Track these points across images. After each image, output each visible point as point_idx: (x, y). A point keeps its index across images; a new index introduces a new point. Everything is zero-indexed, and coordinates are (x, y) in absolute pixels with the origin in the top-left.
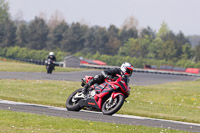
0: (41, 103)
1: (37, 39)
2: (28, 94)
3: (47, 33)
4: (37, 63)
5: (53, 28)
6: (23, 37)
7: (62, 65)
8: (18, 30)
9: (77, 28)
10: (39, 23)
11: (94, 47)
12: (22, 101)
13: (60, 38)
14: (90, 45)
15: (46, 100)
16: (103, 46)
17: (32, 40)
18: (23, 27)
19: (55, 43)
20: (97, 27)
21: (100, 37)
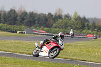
0: (14, 52)
1: (11, 20)
2: (7, 47)
3: (17, 16)
4: (12, 32)
5: (20, 14)
7: (24, 33)
9: (32, 14)
11: (40, 24)
12: (4, 51)
13: (23, 19)
14: (38, 23)
15: (17, 51)
16: (45, 23)
17: (9, 20)
18: (5, 14)
19: (21, 22)
20: (42, 14)
21: (43, 19)
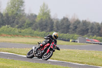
1: (64, 28)
3: (70, 25)
4: (64, 40)
5: (73, 22)
6: (57, 27)
7: (77, 42)
8: (55, 23)
9: (85, 23)
10: (65, 20)
11: (94, 33)
12: (56, 59)
13: (76, 27)
14: (91, 32)
15: (69, 59)
16: (98, 32)
17: (61, 28)
18: (58, 22)
19: (73, 30)
20: (95, 22)
21: (97, 28)
